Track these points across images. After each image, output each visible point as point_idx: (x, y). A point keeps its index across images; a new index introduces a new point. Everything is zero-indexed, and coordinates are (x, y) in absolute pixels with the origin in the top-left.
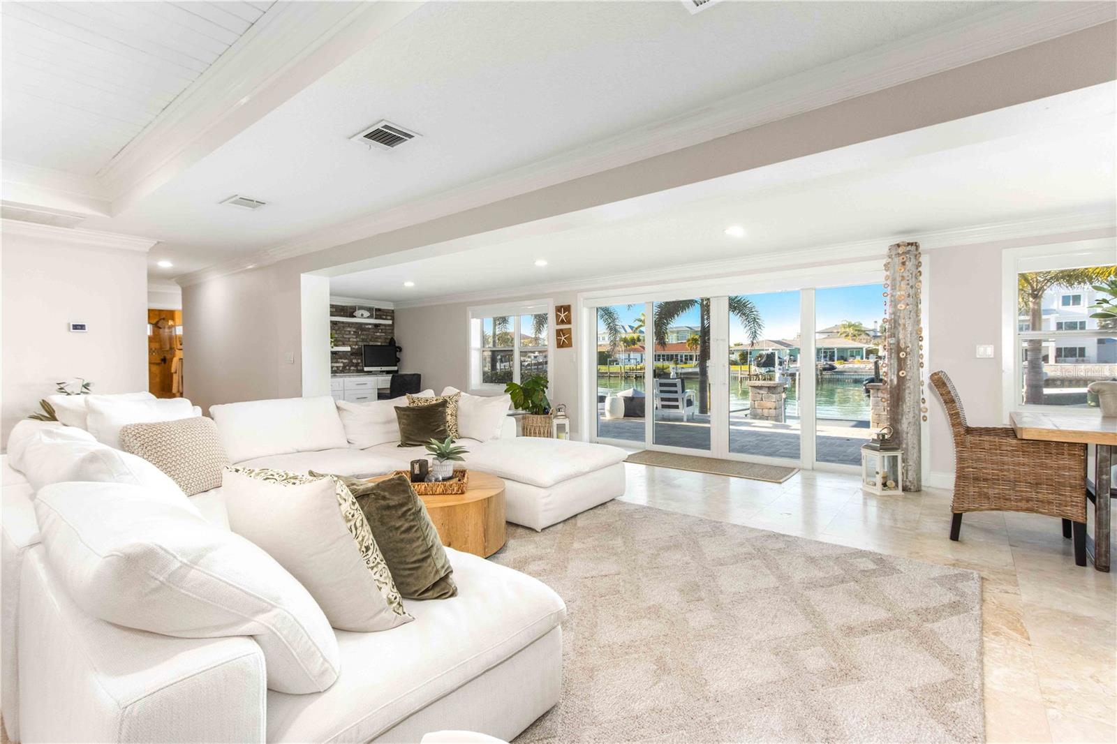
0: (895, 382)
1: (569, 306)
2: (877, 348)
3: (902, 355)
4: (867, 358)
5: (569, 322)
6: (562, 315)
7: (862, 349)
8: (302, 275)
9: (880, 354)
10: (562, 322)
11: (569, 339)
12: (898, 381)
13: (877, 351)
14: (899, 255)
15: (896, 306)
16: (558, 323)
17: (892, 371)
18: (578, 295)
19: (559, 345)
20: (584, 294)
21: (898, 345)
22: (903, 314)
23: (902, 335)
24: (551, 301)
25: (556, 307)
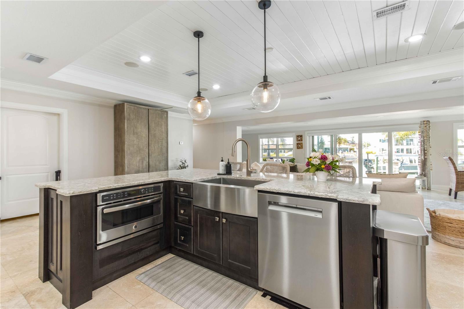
0: (423, 159)
2: (353, 148)
3: (426, 152)
4: (350, 152)
5: (302, 141)
6: (299, 138)
7: (348, 148)
8: (237, 127)
9: (355, 150)
10: (299, 140)
11: (302, 146)
12: (424, 159)
13: (354, 149)
14: (424, 124)
15: (424, 138)
16: (297, 141)
17: (423, 156)
18: (306, 132)
19: (298, 148)
20: (308, 132)
21: (424, 149)
22: (426, 141)
23: (426, 146)
24: (294, 134)
25: (297, 136)
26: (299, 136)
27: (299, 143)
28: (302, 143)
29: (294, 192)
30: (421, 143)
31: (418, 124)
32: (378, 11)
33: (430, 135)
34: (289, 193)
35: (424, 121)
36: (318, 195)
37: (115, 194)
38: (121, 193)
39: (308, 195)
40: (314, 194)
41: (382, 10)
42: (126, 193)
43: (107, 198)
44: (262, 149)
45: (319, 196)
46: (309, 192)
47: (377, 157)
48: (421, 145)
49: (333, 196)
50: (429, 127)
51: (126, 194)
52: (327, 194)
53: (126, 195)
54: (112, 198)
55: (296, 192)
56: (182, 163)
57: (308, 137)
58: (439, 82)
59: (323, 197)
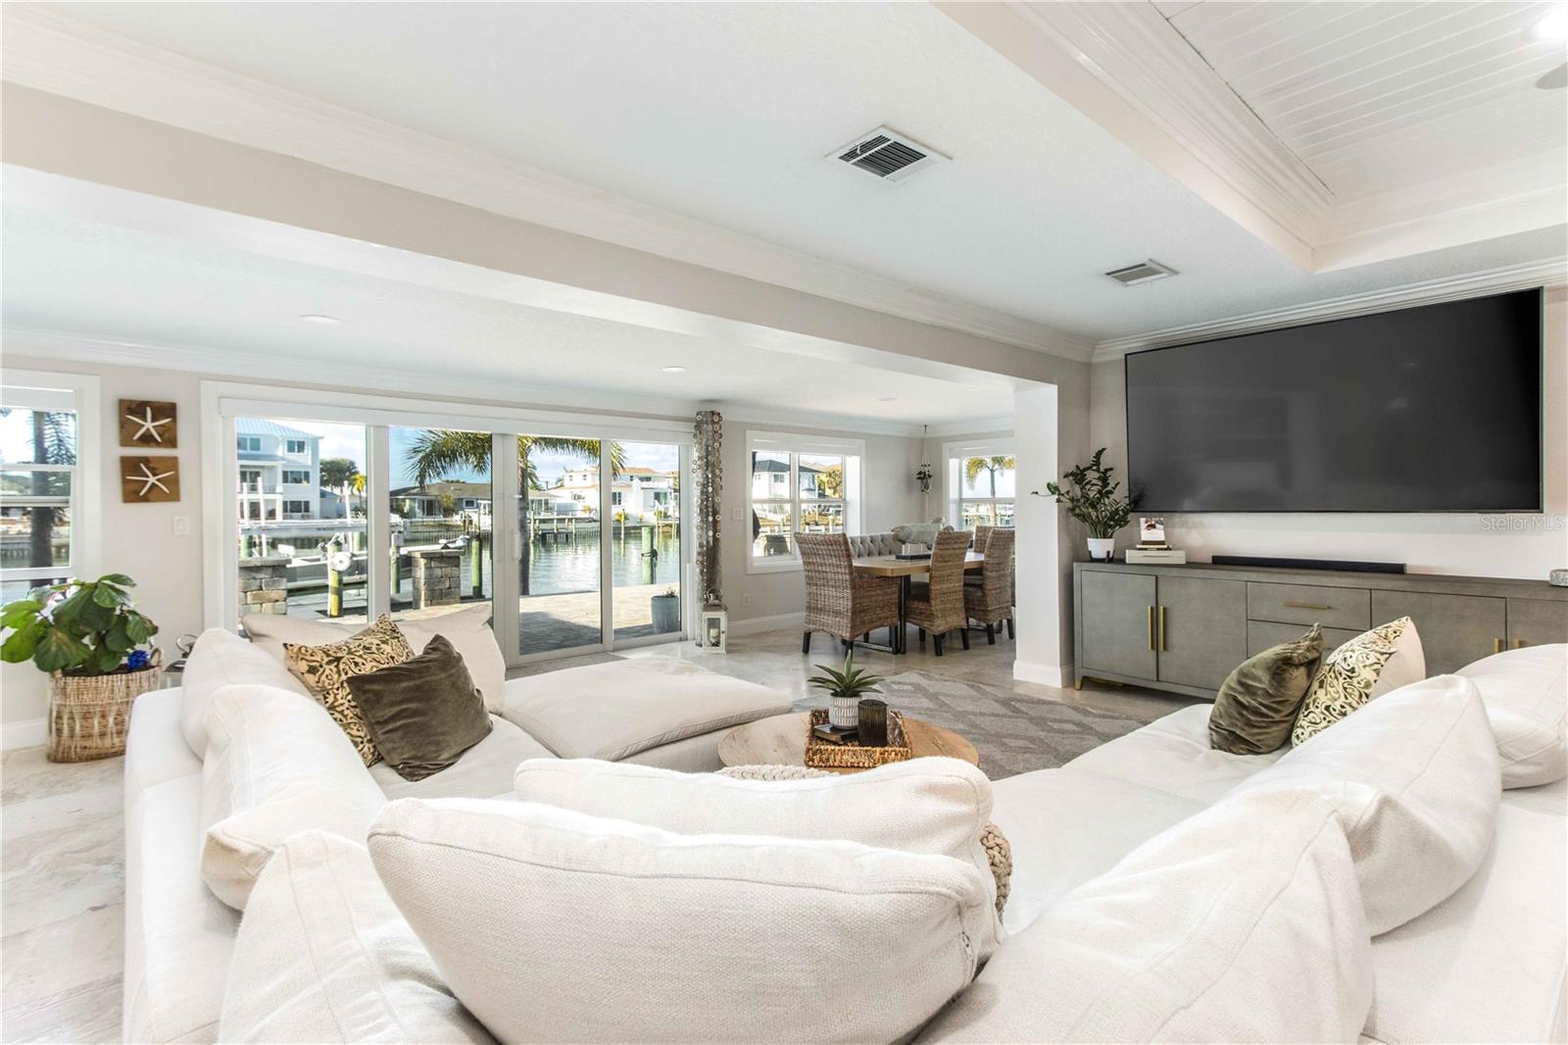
0: (711, 544)
1: (171, 406)
3: (718, 518)
11: (174, 483)
12: (714, 543)
16: (124, 444)
17: (710, 533)
20: (224, 385)
21: (714, 507)
22: (717, 480)
24: (92, 385)
25: (121, 402)
26: (142, 404)
28: (174, 460)
35: (706, 413)
48: (704, 492)
50: (720, 434)
57: (217, 422)
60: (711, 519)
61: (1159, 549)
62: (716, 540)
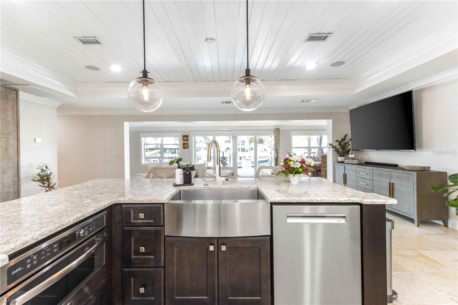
1: (188, 136)
3: (278, 151)
5: (188, 141)
6: (185, 138)
8: (125, 123)
10: (185, 140)
11: (188, 146)
14: (277, 131)
15: (277, 141)
16: (183, 141)
17: (276, 155)
18: (191, 132)
19: (184, 148)
20: (193, 132)
21: (277, 149)
22: (278, 143)
23: (278, 147)
24: (180, 133)
25: (183, 136)
26: (185, 136)
27: (185, 143)
28: (188, 143)
29: (317, 201)
30: (275, 145)
31: (273, 130)
32: (311, 35)
33: (280, 139)
34: (311, 202)
35: (277, 129)
36: (341, 201)
37: (34, 254)
38: (47, 249)
39: (331, 202)
40: (337, 200)
41: (315, 35)
42: (55, 246)
43: (20, 269)
44: (144, 149)
45: (343, 201)
46: (332, 199)
47: (230, 155)
48: (275, 146)
49: (355, 200)
50: (279, 133)
51: (55, 248)
52: (349, 198)
53: (56, 250)
54: (29, 266)
55: (318, 200)
56: (40, 171)
57: (193, 137)
58: (305, 101)
59: (347, 202)
60: (276, 152)
61: (351, 160)
62: (277, 156)
